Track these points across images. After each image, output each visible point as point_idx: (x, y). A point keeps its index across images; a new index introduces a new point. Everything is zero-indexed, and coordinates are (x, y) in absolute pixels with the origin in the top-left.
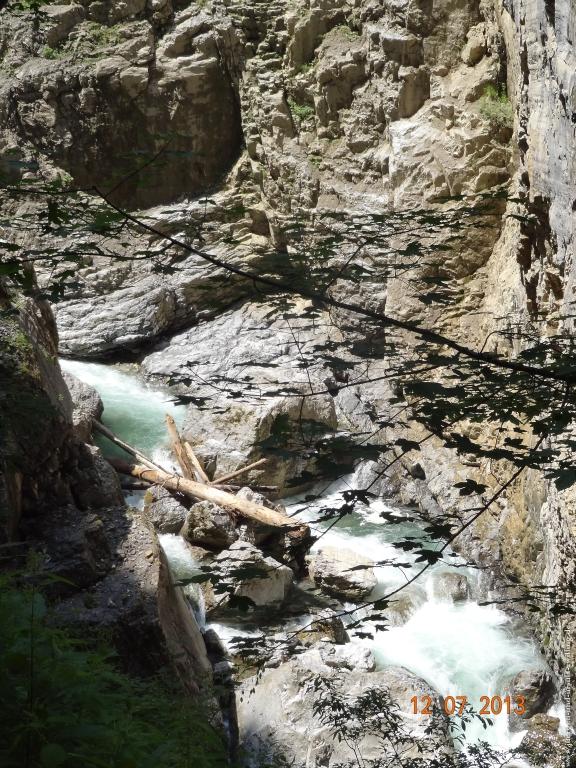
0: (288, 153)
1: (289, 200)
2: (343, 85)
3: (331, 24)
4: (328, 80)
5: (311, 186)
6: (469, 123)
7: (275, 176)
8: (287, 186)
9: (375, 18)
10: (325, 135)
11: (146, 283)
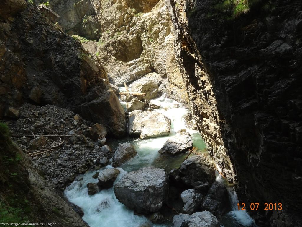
0: (150, 47)
1: (150, 55)
2: (157, 33)
3: (154, 24)
4: (154, 33)
5: (153, 52)
7: (148, 52)
8: (150, 53)
9: (161, 20)
10: (155, 43)
11: (129, 73)
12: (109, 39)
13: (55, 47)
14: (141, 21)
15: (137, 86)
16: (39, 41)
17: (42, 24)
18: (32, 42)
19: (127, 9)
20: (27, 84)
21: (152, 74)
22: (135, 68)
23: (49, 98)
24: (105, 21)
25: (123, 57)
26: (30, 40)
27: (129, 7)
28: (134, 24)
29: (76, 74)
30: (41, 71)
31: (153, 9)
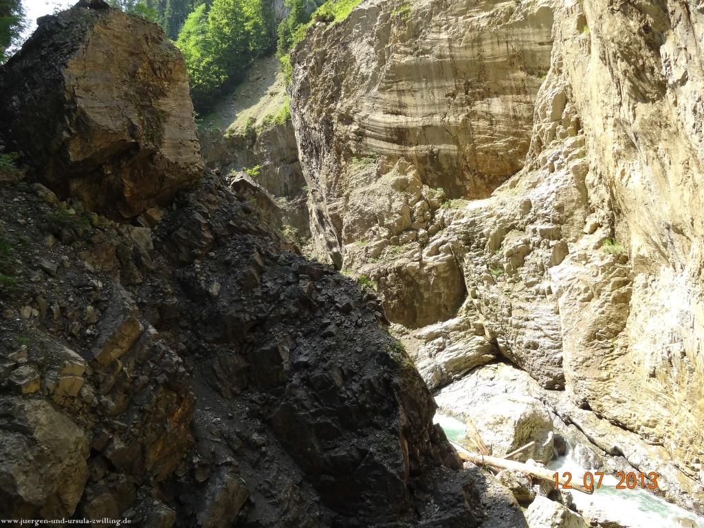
0: (494, 292)
1: (496, 315)
2: (519, 257)
3: (508, 230)
4: (510, 255)
5: (507, 306)
6: (598, 258)
7: (487, 304)
8: (494, 308)
9: (532, 222)
10: (511, 282)
12: (367, 263)
13: (294, 310)
14: (463, 221)
15: (492, 421)
16: (238, 288)
17: (248, 231)
18: (215, 289)
19: (421, 188)
21: (497, 368)
22: (444, 347)
24: (357, 217)
25: (406, 313)
26: (209, 283)
27: (424, 182)
28: (442, 226)
30: (235, 395)
31: (496, 192)
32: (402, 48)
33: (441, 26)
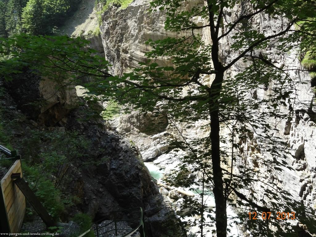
5: (181, 130)
8: (177, 130)
11: (153, 148)
13: (111, 151)
17: (95, 124)
20: (85, 198)
22: (160, 142)
23: (106, 213)
29: (135, 184)
30: (94, 177)
32: (148, 27)
33: (163, 21)
